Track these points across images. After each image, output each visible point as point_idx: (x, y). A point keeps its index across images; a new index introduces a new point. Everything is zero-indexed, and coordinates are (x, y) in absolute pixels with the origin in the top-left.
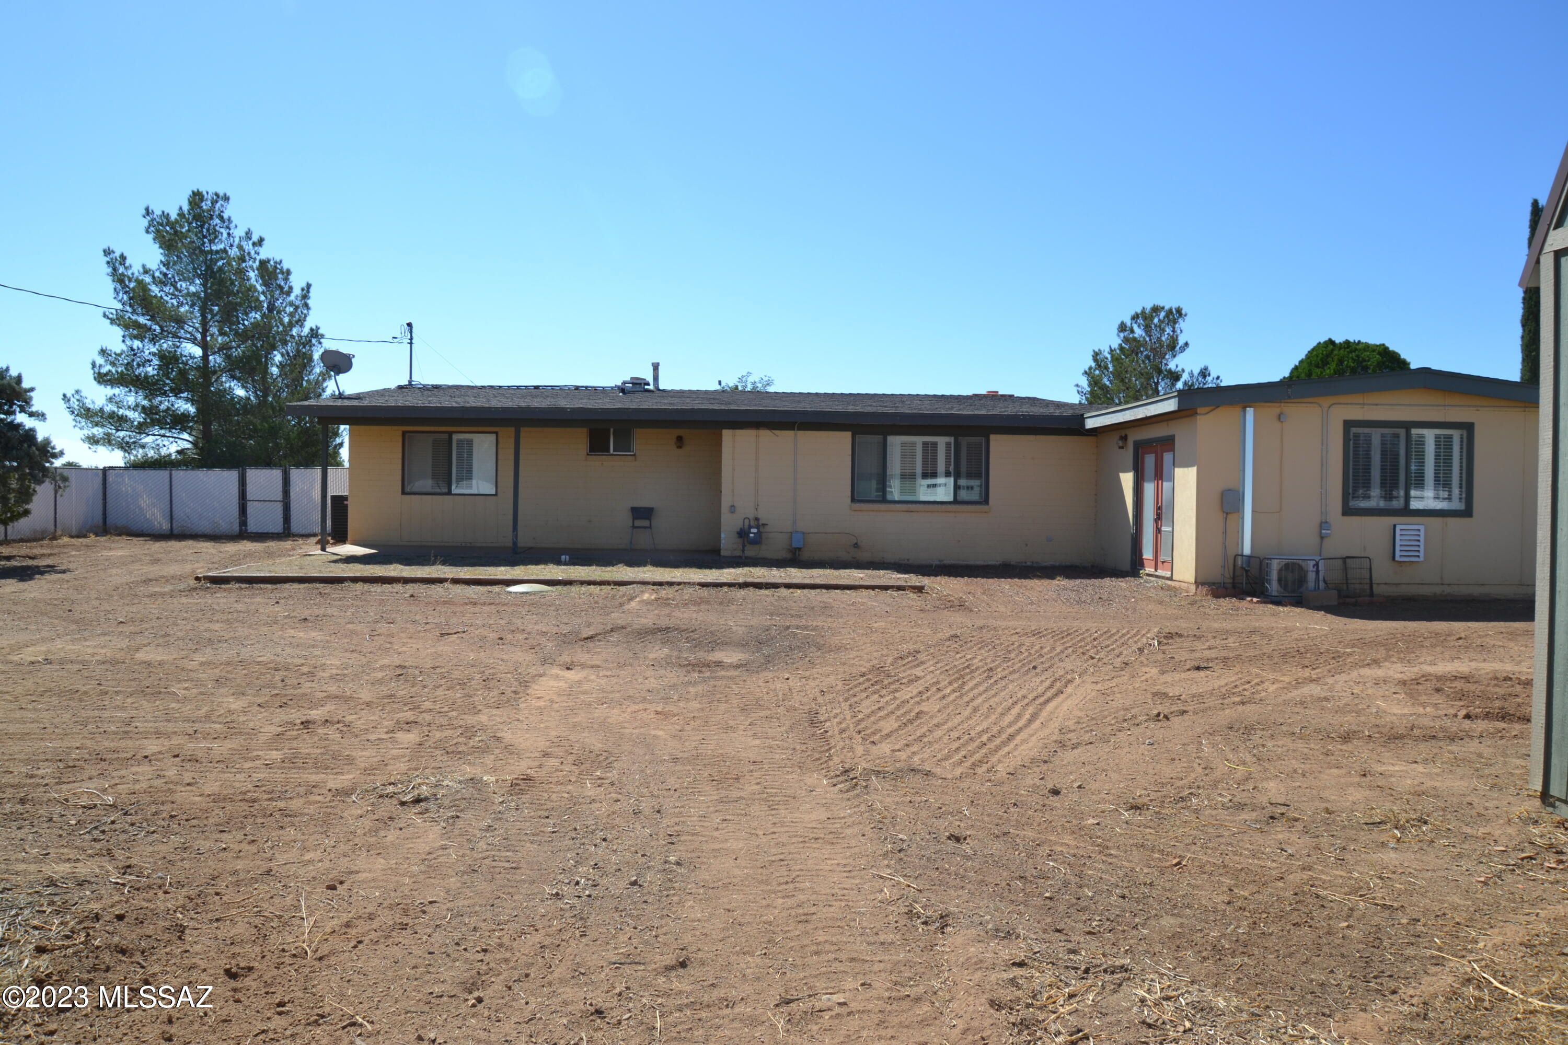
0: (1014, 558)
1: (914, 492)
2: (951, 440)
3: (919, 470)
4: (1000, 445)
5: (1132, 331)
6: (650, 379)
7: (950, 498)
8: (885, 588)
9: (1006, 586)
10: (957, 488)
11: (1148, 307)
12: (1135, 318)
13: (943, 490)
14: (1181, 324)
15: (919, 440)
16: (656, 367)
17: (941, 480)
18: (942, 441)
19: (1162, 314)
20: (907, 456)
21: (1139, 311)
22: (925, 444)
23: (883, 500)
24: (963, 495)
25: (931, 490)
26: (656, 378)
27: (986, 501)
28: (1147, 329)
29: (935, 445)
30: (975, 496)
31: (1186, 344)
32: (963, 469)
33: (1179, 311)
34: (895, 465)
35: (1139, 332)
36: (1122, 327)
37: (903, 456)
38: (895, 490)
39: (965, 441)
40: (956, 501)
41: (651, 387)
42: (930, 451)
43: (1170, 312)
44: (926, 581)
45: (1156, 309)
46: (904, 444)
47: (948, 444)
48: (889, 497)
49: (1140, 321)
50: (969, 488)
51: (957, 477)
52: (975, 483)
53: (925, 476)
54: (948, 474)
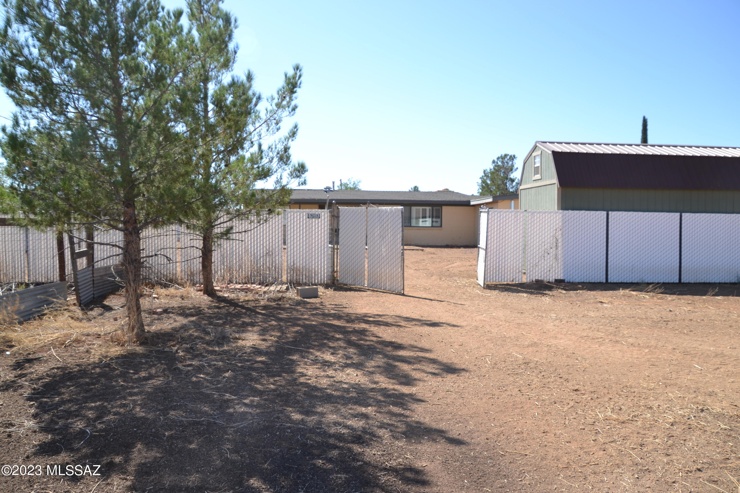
0: (450, 244)
1: (418, 224)
2: (431, 208)
3: (421, 216)
4: (445, 209)
5: (497, 163)
6: (332, 187)
7: (430, 225)
8: (413, 250)
9: (446, 250)
10: (432, 222)
11: (503, 154)
12: (498, 158)
13: (428, 222)
14: (515, 161)
15: (421, 208)
16: (333, 183)
17: (427, 219)
18: (428, 208)
19: (508, 157)
20: (417, 212)
21: (500, 156)
22: (423, 209)
23: (411, 226)
24: (435, 224)
25: (424, 223)
26: (334, 186)
27: (441, 226)
28: (503, 162)
29: (426, 210)
30: (438, 224)
31: (517, 168)
32: (434, 215)
33: (514, 156)
34: (414, 215)
35: (500, 163)
36: (494, 162)
37: (416, 212)
38: (414, 223)
39: (435, 208)
40: (432, 226)
41: (332, 189)
42: (424, 211)
43: (511, 156)
44: (424, 249)
45: (506, 155)
46: (416, 209)
47: (430, 209)
48: (412, 225)
49: (500, 160)
50: (436, 222)
51: (433, 217)
52: (439, 220)
53: (423, 218)
54: (429, 217)
